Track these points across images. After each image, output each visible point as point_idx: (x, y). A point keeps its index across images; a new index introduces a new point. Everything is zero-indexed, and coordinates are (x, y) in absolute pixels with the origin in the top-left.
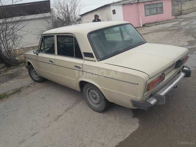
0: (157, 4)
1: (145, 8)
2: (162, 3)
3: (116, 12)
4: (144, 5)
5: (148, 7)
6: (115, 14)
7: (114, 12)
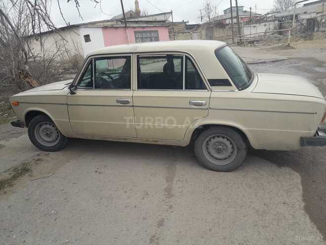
0: (150, 32)
1: (135, 36)
2: (157, 31)
3: (91, 38)
4: (135, 32)
5: (140, 35)
6: (89, 42)
7: (87, 38)
